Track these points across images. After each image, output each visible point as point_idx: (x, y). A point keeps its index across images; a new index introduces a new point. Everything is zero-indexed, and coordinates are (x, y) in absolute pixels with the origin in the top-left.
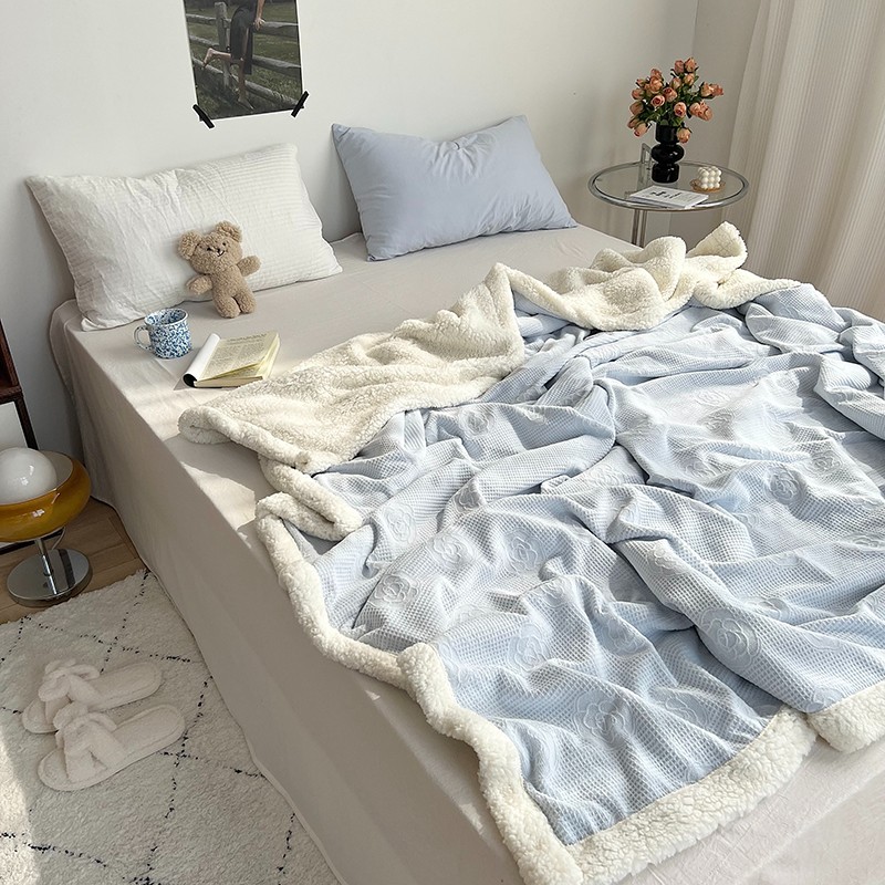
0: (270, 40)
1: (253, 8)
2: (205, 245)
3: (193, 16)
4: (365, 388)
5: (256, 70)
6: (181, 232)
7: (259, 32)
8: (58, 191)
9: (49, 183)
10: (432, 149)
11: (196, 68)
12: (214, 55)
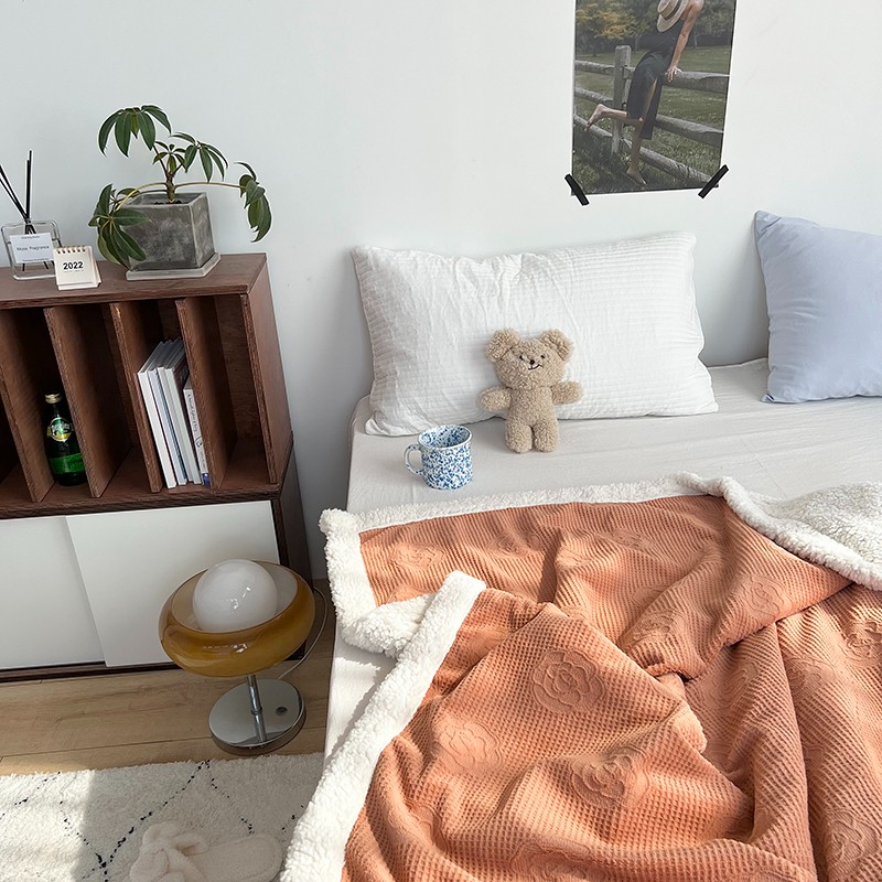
0: (686, 96)
1: (668, 54)
2: (518, 350)
3: (584, 63)
5: (658, 134)
8: (377, 266)
11: (577, 127)
12: (604, 113)
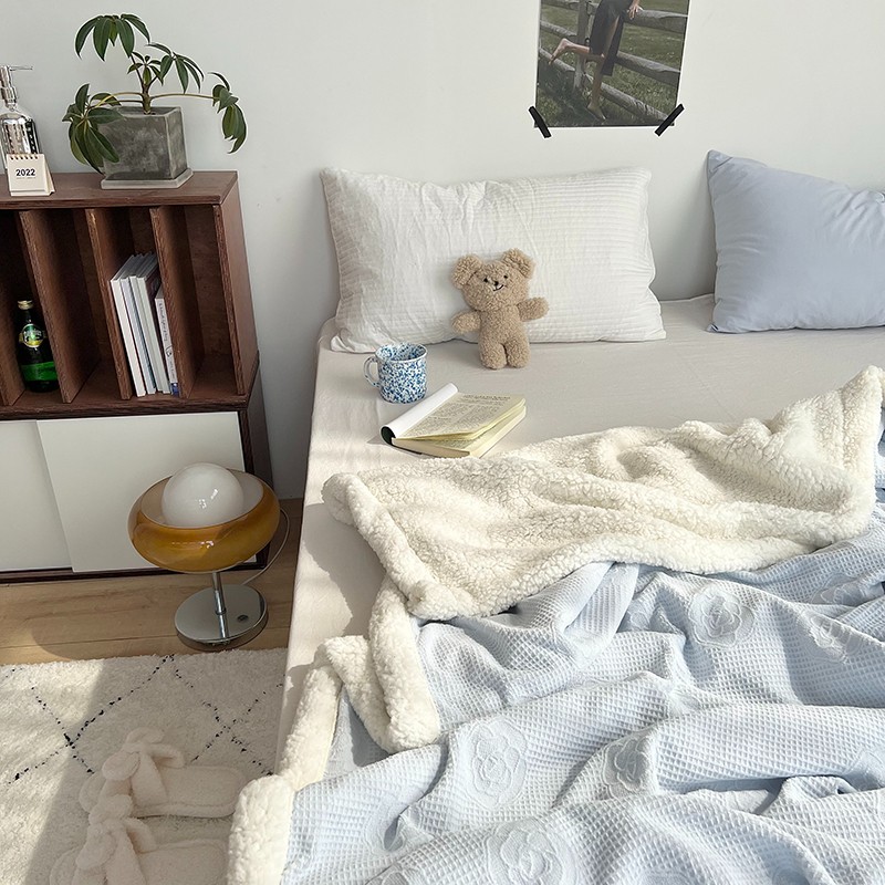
0: (644, 34)
2: (482, 274)
4: (573, 507)
5: (619, 71)
6: (464, 254)
7: (630, 22)
8: (346, 187)
9: (339, 178)
10: (842, 197)
11: (542, 60)
12: (567, 47)
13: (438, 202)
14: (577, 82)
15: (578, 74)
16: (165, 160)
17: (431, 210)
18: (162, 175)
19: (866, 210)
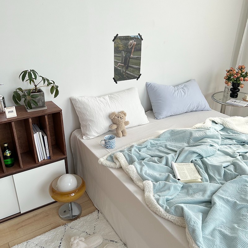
0: (134, 61)
1: (130, 53)
2: (117, 116)
3: (116, 55)
8: (79, 101)
9: (77, 99)
11: (115, 68)
13: (101, 101)
14: (122, 72)
15: (122, 70)
16: (44, 102)
17: (101, 104)
18: (43, 106)
19: (178, 91)
